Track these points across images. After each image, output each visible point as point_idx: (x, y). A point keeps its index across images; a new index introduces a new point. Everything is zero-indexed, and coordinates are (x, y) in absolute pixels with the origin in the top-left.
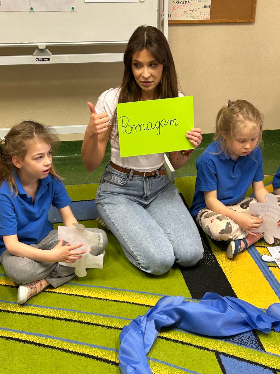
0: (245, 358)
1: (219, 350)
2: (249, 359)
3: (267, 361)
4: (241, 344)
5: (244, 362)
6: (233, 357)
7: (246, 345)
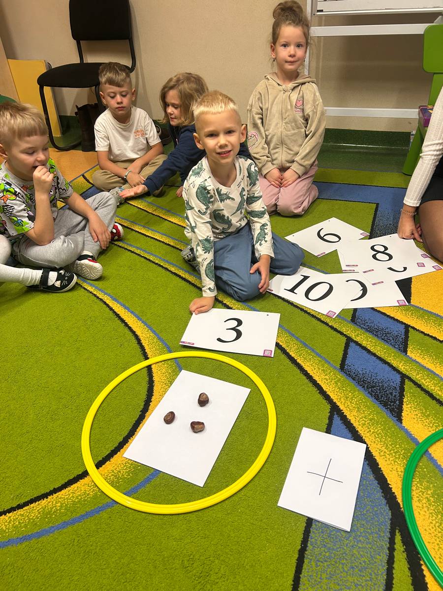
0: (378, 354)
1: (353, 337)
2: (382, 356)
3: (402, 364)
4: (382, 339)
5: (373, 357)
6: (365, 348)
7: (388, 342)
